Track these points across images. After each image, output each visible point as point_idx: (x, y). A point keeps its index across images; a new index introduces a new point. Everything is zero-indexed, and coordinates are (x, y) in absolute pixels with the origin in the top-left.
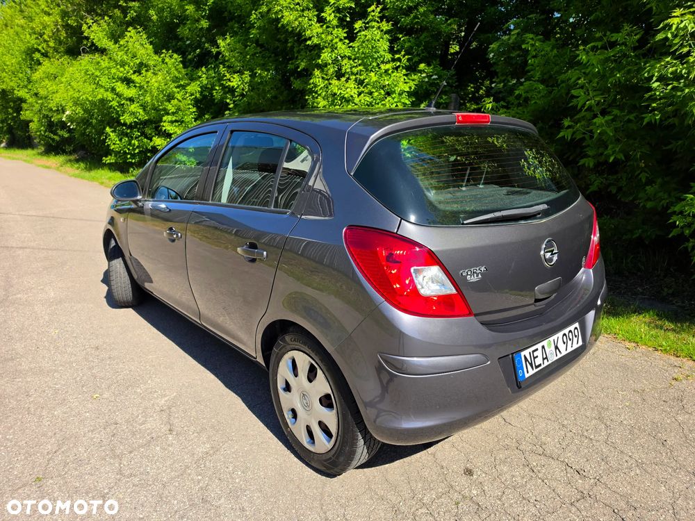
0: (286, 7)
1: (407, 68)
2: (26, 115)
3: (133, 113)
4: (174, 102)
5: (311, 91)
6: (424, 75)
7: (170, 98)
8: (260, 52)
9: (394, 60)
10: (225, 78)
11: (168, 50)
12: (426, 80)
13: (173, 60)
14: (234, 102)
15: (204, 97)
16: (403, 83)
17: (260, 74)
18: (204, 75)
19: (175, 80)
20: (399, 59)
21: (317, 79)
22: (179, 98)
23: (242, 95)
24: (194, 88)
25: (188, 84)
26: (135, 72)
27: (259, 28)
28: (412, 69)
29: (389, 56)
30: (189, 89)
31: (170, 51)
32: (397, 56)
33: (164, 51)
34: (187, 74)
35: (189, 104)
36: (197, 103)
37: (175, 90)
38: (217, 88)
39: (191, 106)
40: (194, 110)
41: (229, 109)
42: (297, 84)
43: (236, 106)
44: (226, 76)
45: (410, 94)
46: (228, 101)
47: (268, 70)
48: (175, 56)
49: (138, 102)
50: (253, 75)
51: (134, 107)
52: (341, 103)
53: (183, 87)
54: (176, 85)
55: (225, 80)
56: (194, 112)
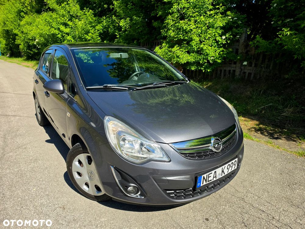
1: (222, 14)
2: (18, 42)
4: (90, 34)
5: (165, 27)
6: (230, 17)
7: (87, 33)
8: (134, 8)
9: (215, 9)
11: (87, 8)
12: (231, 20)
13: (89, 13)
14: (119, 34)
15: (104, 32)
16: (220, 22)
17: (135, 19)
18: (104, 21)
19: (91, 23)
20: (218, 9)
21: (169, 20)
22: (93, 32)
23: (126, 30)
24: (99, 27)
25: (97, 25)
26: (69, 20)
28: (224, 14)
29: (211, 7)
30: (97, 27)
32: (217, 7)
33: (85, 8)
34: (96, 20)
35: (97, 36)
36: (100, 35)
37: (90, 28)
38: (111, 27)
39: (98, 37)
40: (100, 38)
41: (117, 38)
42: (155, 24)
43: (120, 36)
44: (116, 21)
45: (222, 28)
46: (116, 34)
47: (140, 17)
48: (91, 11)
50: (131, 20)
51: (69, 38)
52: (183, 33)
53: (94, 27)
54: (90, 26)
55: (115, 23)
56: (99, 39)
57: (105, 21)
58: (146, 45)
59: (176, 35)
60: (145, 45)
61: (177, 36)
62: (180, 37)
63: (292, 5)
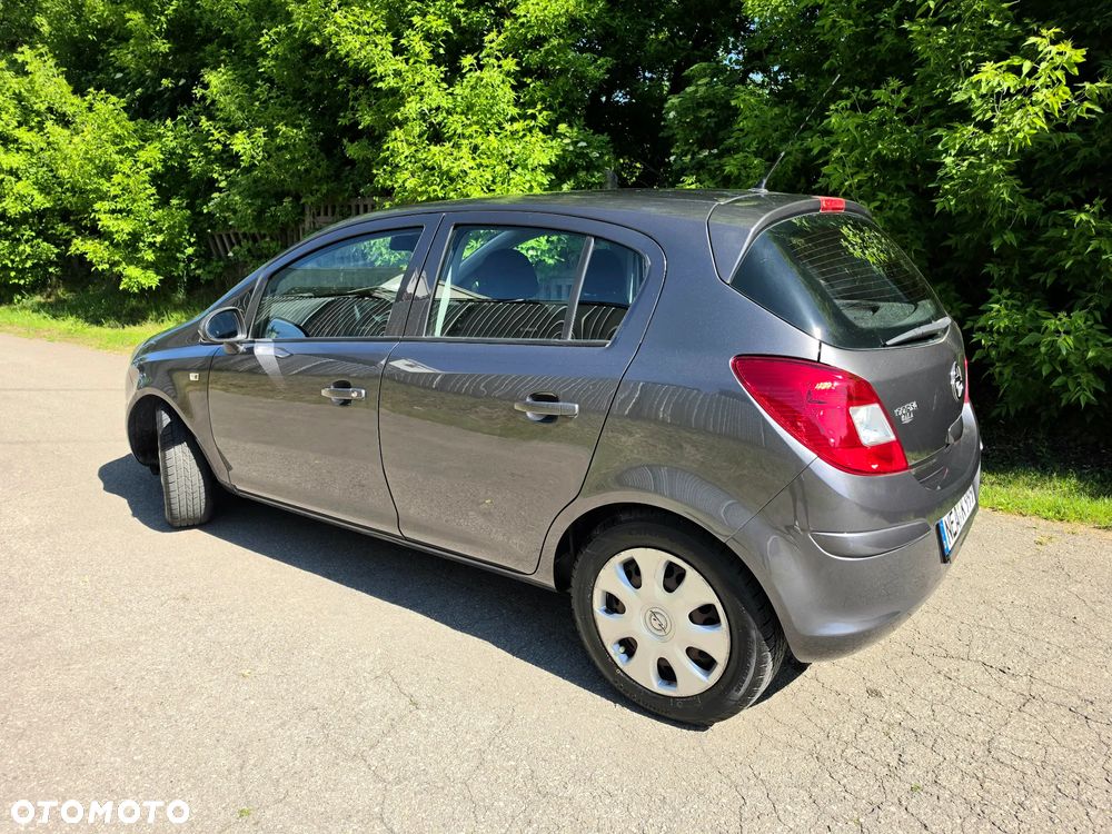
0: (346, 27)
1: (545, 130)
3: (20, 198)
4: (116, 178)
5: (385, 161)
6: (567, 141)
7: (107, 171)
8: (278, 97)
9: (524, 117)
10: (211, 138)
11: (98, 89)
12: (571, 148)
13: (108, 108)
14: (227, 177)
15: (169, 169)
16: (543, 152)
17: (284, 133)
18: (170, 133)
19: (117, 140)
20: (533, 117)
21: (399, 144)
22: (127, 171)
23: (253, 166)
24: (152, 154)
25: (141, 147)
26: (20, 124)
27: (276, 57)
28: (549, 130)
29: (514, 111)
30: (143, 155)
31: (103, 91)
32: (530, 111)
33: (91, 90)
34: (135, 131)
35: (145, 182)
36: (155, 179)
37: (115, 157)
38: (196, 154)
39: (147, 185)
40: (153, 190)
41: (220, 190)
42: (352, 150)
43: (231, 184)
44: (213, 135)
45: (549, 169)
46: (215, 176)
47: (299, 127)
48: (113, 99)
49: (28, 178)
50: (272, 134)
51: (22, 187)
52: (441, 181)
53: (130, 152)
54: (117, 148)
55: (211, 141)
56: (153, 195)
57: (170, 135)
58: (326, 214)
59: (421, 186)
60: (322, 214)
61: (423, 188)
62: (435, 191)
63: (709, 116)
